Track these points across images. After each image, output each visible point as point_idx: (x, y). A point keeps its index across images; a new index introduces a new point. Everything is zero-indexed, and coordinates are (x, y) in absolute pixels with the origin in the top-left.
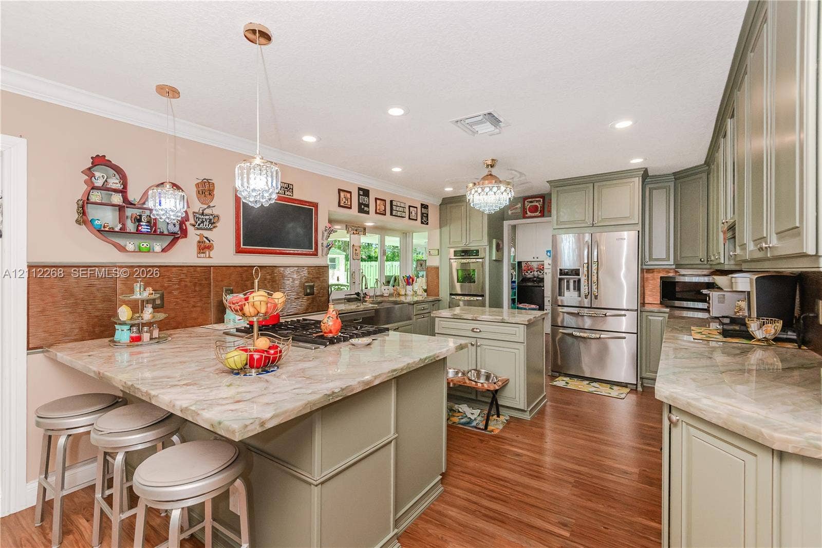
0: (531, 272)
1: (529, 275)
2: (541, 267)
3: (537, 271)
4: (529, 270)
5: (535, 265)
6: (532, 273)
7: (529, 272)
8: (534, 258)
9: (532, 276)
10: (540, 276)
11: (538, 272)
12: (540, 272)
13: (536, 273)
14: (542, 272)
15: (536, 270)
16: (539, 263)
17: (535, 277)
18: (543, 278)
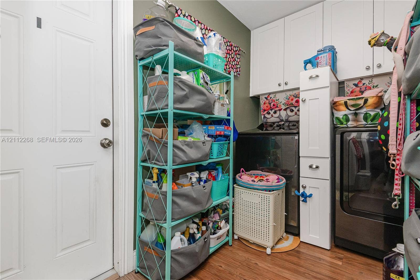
0: (275, 112)
1: (272, 118)
2: (294, 102)
3: (285, 110)
4: (271, 110)
5: (282, 99)
6: (277, 115)
7: (272, 112)
8: (279, 85)
9: (278, 120)
10: (291, 119)
11: (288, 111)
12: (292, 111)
13: (283, 114)
14: (295, 110)
15: (283, 107)
16: (289, 94)
17: (282, 120)
18: (298, 122)
